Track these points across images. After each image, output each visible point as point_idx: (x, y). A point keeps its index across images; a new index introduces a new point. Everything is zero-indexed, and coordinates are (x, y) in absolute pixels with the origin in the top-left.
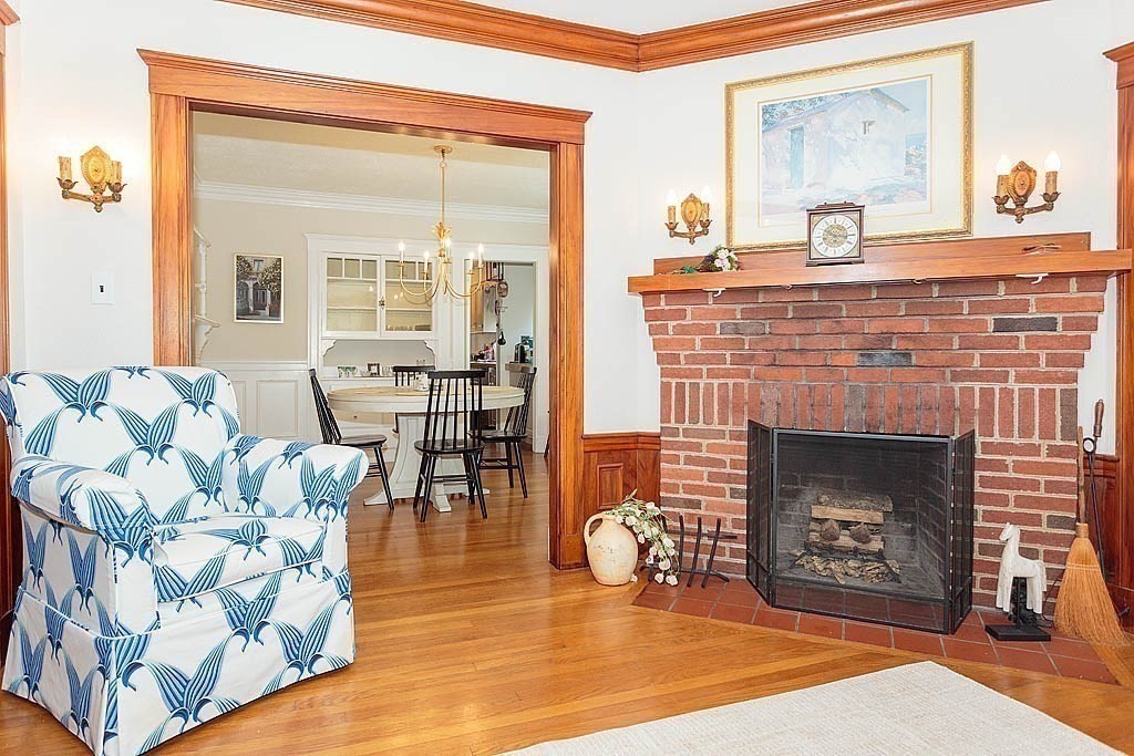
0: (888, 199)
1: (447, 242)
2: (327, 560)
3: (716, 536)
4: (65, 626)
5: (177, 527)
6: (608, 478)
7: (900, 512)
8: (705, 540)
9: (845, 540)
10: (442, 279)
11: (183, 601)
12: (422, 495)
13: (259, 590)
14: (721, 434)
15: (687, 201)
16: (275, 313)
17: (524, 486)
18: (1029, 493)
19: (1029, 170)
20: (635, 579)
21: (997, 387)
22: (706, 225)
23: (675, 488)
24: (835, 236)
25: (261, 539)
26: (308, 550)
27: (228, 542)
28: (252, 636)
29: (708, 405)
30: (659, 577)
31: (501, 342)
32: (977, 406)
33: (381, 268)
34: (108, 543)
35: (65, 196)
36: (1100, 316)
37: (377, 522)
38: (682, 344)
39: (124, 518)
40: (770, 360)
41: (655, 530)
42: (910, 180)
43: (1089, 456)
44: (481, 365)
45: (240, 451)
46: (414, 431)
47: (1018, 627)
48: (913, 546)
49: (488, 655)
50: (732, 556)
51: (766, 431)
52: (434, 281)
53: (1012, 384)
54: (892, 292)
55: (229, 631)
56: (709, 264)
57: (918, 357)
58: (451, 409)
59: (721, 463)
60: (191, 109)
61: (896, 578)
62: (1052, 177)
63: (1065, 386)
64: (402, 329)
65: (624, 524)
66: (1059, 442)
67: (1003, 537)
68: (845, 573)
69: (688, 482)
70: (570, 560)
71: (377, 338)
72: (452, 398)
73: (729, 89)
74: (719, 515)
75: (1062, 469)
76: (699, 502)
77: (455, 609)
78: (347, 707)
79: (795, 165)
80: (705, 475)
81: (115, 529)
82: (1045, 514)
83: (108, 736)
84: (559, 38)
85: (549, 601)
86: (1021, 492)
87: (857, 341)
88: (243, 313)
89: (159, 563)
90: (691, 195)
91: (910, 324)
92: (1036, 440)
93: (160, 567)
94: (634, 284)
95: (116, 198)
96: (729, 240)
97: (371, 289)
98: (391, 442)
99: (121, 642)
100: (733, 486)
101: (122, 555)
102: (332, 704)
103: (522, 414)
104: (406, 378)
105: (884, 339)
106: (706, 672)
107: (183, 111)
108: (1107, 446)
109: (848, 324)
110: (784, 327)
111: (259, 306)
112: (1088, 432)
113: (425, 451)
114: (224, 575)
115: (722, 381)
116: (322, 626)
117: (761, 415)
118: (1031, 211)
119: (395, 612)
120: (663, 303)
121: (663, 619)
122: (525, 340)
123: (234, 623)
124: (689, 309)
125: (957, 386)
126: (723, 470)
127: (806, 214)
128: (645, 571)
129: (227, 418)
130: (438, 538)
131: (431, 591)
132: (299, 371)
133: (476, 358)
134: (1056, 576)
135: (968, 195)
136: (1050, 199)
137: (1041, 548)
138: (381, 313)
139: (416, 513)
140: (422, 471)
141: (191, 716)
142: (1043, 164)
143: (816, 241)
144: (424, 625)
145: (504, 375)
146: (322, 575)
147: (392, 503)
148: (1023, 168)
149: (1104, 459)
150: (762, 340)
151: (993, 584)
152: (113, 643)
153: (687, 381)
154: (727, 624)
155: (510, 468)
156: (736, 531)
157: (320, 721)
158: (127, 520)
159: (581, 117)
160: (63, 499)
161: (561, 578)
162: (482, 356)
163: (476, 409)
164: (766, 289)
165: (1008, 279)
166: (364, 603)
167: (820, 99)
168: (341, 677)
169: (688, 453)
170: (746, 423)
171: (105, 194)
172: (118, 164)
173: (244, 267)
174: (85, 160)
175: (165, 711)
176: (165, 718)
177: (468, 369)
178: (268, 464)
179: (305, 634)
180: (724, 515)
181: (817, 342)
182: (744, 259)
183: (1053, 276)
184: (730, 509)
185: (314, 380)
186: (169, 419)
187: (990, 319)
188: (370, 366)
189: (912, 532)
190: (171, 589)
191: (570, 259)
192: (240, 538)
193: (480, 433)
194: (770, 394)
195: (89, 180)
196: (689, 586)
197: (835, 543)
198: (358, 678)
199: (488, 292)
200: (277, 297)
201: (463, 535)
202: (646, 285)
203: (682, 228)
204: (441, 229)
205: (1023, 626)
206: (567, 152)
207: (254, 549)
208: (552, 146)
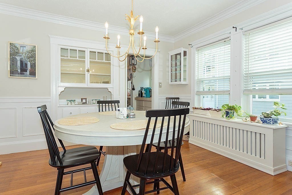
16: (32, 74)
33: (87, 55)
52: (112, 62)
71: (86, 86)
88: (14, 73)
111: (24, 70)
122: (142, 88)
138: (87, 75)
173: (14, 50)
188: (82, 99)
200: (33, 66)
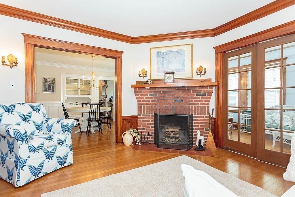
0: (179, 71)
1: (94, 76)
2: (67, 143)
3: (148, 135)
4: (6, 159)
5: (32, 137)
6: (127, 125)
7: (182, 129)
8: (146, 136)
9: (172, 135)
10: (93, 84)
11: (35, 152)
12: (88, 130)
13: (52, 149)
14: (149, 115)
15: (143, 70)
16: (53, 91)
17: (111, 127)
18: (202, 125)
19: (202, 67)
20: (132, 144)
21: (197, 106)
22: (146, 75)
23: (140, 126)
24: (169, 78)
25: (52, 139)
26: (63, 141)
27: (45, 139)
28: (50, 159)
29: (147, 110)
30: (137, 144)
31: (106, 97)
32: (194, 109)
33: (79, 81)
34: (17, 140)
35: (3, 65)
36: (213, 93)
37: (78, 136)
38: (142, 98)
39: (21, 135)
40: (158, 101)
41: (136, 135)
42: (182, 68)
43: (212, 118)
44: (102, 102)
45: (47, 121)
46: (87, 116)
47: (200, 148)
48: (184, 135)
49: (102, 160)
50: (151, 139)
51: (157, 114)
52: (91, 84)
53: (199, 105)
54: (179, 89)
55: (45, 158)
56: (146, 82)
57: (184, 100)
58: (95, 111)
59: (149, 121)
60: (34, 46)
61: (181, 142)
62: (205, 69)
63: (208, 106)
64: (84, 94)
65: (130, 133)
66: (207, 116)
67: (197, 133)
68: (172, 141)
69: (143, 125)
70: (120, 141)
71: (78, 96)
72: (95, 109)
73: (150, 49)
74: (149, 131)
75: (207, 120)
76: (145, 129)
77: (95, 152)
78: (72, 172)
79: (163, 64)
80: (146, 124)
81: (19, 137)
82: (204, 128)
83: (17, 181)
84: (117, 37)
85: (115, 149)
86: (201, 125)
87: (173, 97)
88: (45, 91)
89: (29, 144)
90: (143, 69)
91: (182, 94)
92: (203, 115)
93: (30, 145)
94: (132, 86)
95: (16, 66)
96: (150, 78)
97: (76, 86)
98: (81, 119)
99: (20, 161)
100: (151, 125)
101: (21, 142)
102: (68, 172)
103: (110, 112)
104: (84, 105)
105: (178, 97)
106: (145, 160)
107: (33, 47)
108: (214, 116)
109: (172, 94)
110: (160, 95)
111: (49, 89)
112: (211, 114)
113: (89, 120)
114: (44, 146)
115: (149, 105)
116: (66, 157)
117: (157, 112)
118: (202, 74)
119: (82, 154)
120: (138, 90)
121: (138, 151)
122: (111, 97)
123: (46, 156)
124: (143, 91)
125: (190, 106)
126: (149, 122)
127: (164, 74)
128: (134, 143)
129: (43, 114)
130: (92, 139)
131: (90, 149)
132: (59, 104)
133: (101, 101)
134: (206, 139)
135: (192, 71)
136: (205, 72)
137: (204, 134)
138: (79, 91)
139: (87, 134)
140: (88, 125)
141: (37, 176)
142: (204, 66)
143: (166, 79)
144: (88, 156)
145: (107, 104)
146: (66, 146)
147: (81, 132)
148: (201, 67)
149: (214, 118)
150: (157, 97)
151: (196, 141)
152: (19, 161)
153: (143, 105)
154: (150, 151)
155: (108, 124)
156: (152, 134)
157: (66, 175)
158: (22, 135)
159: (122, 52)
160: (7, 131)
161: (118, 145)
162: (102, 100)
163: (100, 111)
164: (157, 87)
165: (198, 86)
166: (75, 152)
167: (167, 52)
168: (70, 167)
169: (143, 119)
170: (154, 113)
171: (13, 65)
172: (17, 58)
173: (45, 80)
174: (8, 57)
175: (31, 175)
176: (31, 176)
177: (99, 103)
178: (54, 123)
179: (62, 158)
180: (150, 131)
181: (166, 98)
182: (153, 82)
183: (205, 86)
184: (151, 130)
185: (63, 106)
186: (30, 115)
187: (195, 93)
188: (76, 103)
189: (184, 133)
190: (32, 149)
191: (119, 81)
192: (48, 138)
193: (101, 117)
194: (158, 108)
195: (9, 61)
196: (143, 145)
197: (170, 135)
198: (74, 166)
199: (103, 87)
200: (53, 87)
201: (98, 138)
202: (135, 86)
203: (142, 75)
204: (92, 74)
205: (201, 148)
206: (119, 60)
207: (51, 141)
208: (116, 58)
